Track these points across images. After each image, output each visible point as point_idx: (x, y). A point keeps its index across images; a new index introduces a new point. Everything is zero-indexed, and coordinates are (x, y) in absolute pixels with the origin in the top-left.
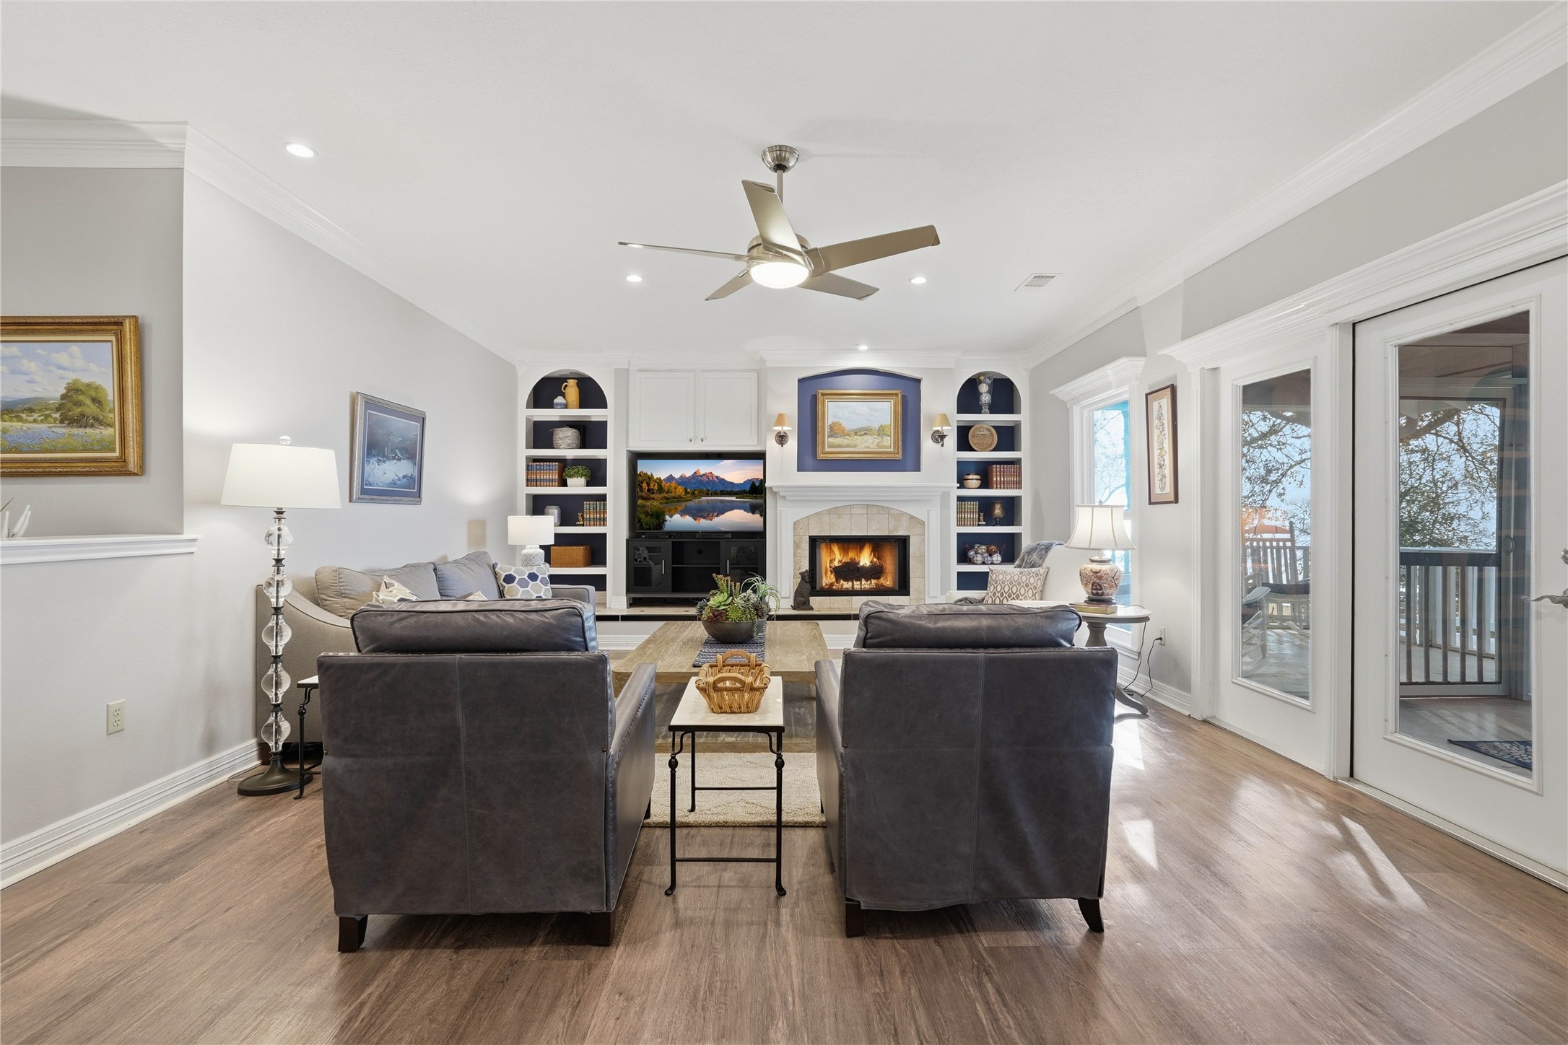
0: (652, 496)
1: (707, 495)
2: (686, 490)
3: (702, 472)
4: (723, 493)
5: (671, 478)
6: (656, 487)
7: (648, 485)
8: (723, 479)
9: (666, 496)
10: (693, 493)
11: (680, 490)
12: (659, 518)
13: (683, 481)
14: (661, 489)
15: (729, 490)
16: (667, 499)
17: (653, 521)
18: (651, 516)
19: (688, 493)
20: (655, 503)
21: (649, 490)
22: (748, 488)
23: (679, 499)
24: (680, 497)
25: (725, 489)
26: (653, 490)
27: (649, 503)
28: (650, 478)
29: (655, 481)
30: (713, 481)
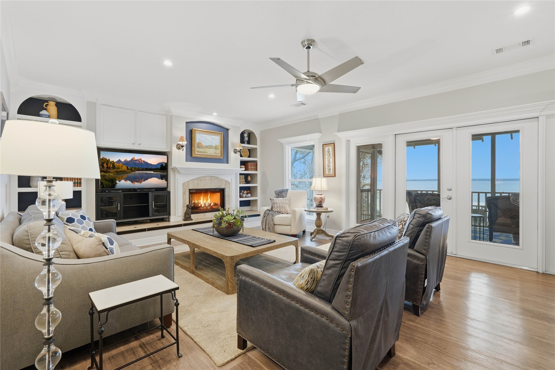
0: (109, 171)
1: (139, 170)
2: (127, 167)
3: (136, 159)
4: (147, 169)
5: (119, 161)
6: (111, 166)
7: (107, 165)
8: (147, 162)
9: (117, 170)
10: (131, 169)
11: (124, 168)
12: (113, 183)
13: (126, 163)
14: (114, 167)
15: (150, 168)
16: (117, 172)
17: (110, 184)
18: (109, 181)
19: (129, 169)
20: (111, 174)
21: (107, 168)
22: (159, 167)
23: (124, 172)
24: (124, 171)
25: (148, 167)
26: (110, 167)
27: (107, 174)
28: (108, 161)
29: (111, 163)
30: (141, 163)
